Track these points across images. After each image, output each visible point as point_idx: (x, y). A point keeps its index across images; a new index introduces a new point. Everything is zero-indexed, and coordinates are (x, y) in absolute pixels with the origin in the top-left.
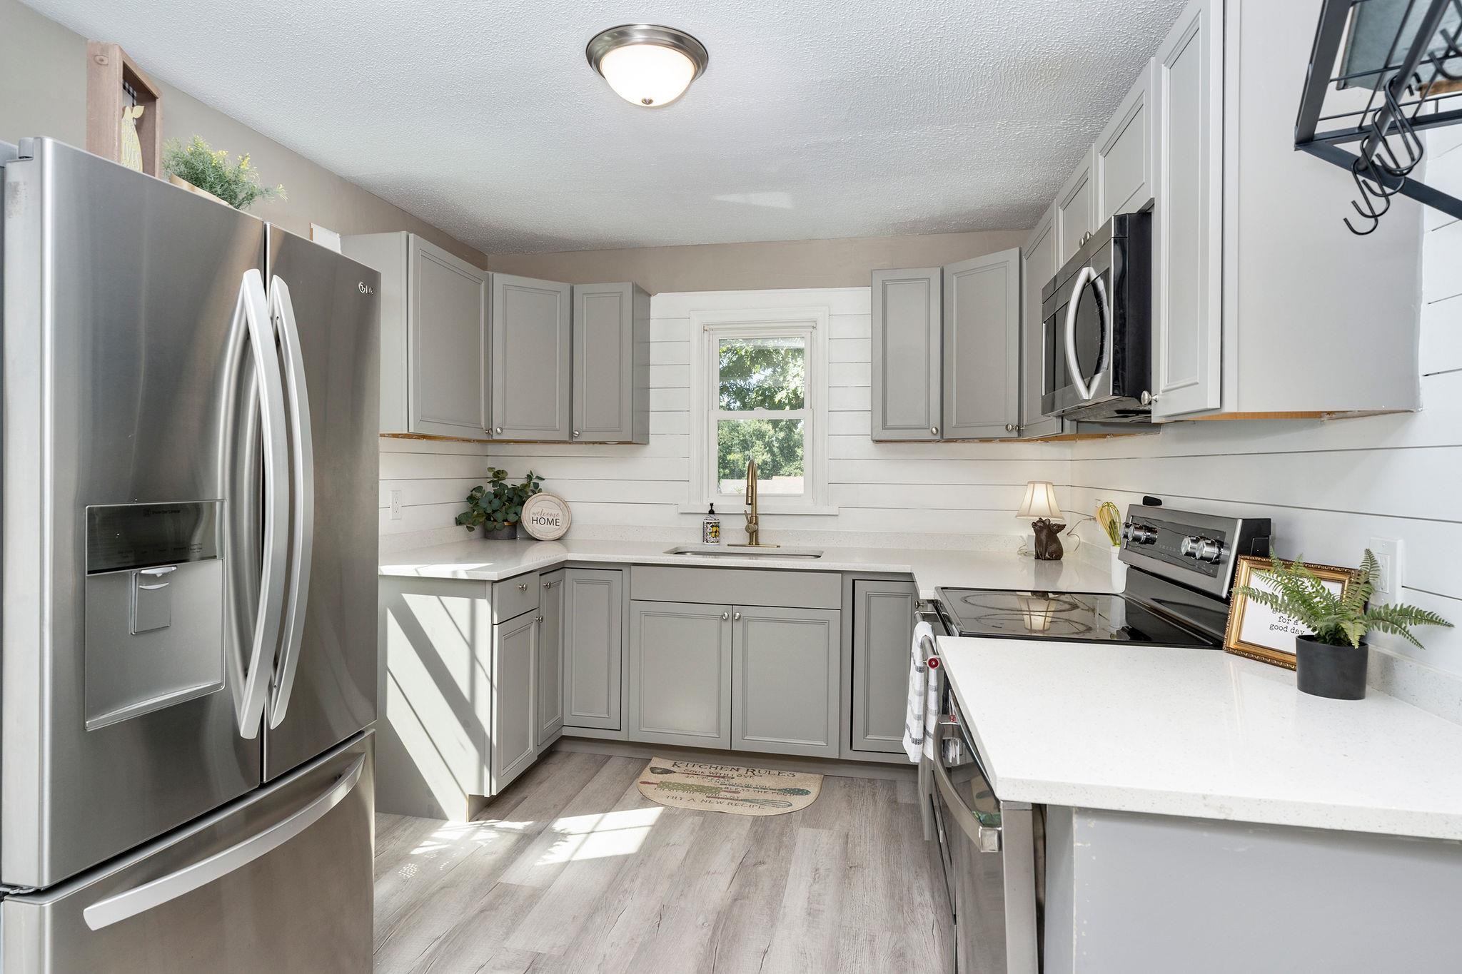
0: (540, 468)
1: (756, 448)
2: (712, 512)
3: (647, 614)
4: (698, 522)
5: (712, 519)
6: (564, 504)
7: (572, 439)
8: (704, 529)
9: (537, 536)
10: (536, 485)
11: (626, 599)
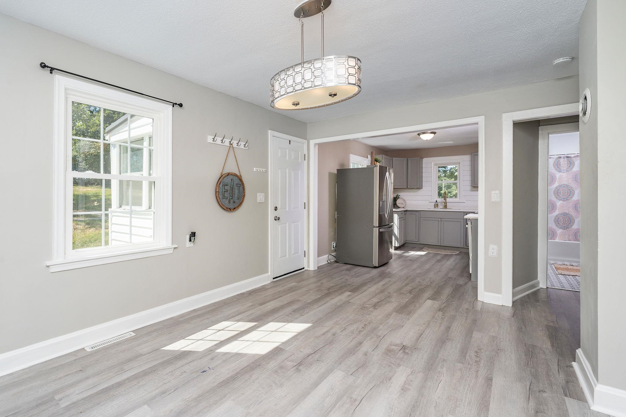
0: (399, 194)
1: (453, 188)
2: (436, 202)
3: (424, 220)
4: (434, 204)
5: (436, 203)
6: (404, 200)
7: (407, 188)
8: (435, 205)
9: (400, 206)
10: (399, 197)
11: (419, 217)
